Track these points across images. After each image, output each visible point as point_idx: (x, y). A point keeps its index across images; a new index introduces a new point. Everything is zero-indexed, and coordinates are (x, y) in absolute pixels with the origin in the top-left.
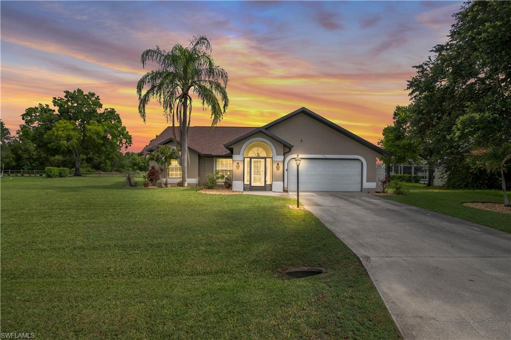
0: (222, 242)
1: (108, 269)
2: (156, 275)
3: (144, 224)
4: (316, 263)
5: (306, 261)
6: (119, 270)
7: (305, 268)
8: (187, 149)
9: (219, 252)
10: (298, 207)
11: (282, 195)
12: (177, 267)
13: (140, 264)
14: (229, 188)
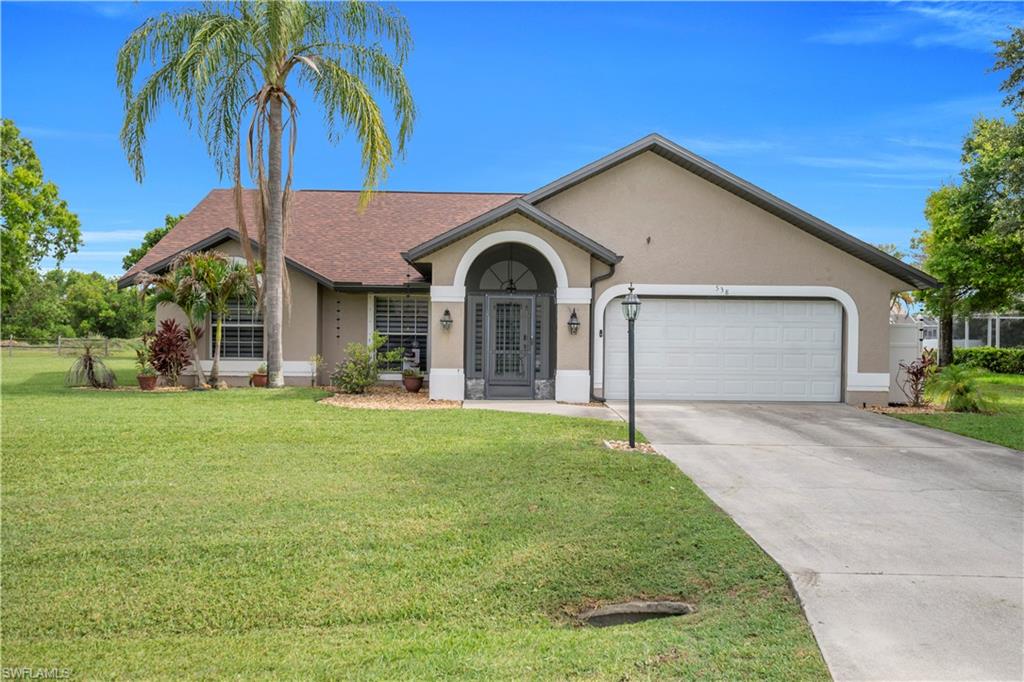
0: (407, 539)
1: (85, 613)
2: (227, 627)
3: (172, 495)
4: (671, 591)
5: (646, 586)
6: (118, 616)
7: (641, 604)
8: (281, 265)
9: (399, 566)
10: (632, 445)
11: (587, 412)
12: (283, 605)
13: (176, 598)
14: (416, 391)
